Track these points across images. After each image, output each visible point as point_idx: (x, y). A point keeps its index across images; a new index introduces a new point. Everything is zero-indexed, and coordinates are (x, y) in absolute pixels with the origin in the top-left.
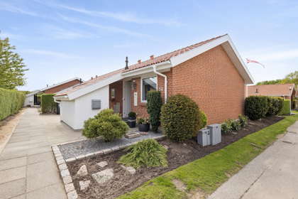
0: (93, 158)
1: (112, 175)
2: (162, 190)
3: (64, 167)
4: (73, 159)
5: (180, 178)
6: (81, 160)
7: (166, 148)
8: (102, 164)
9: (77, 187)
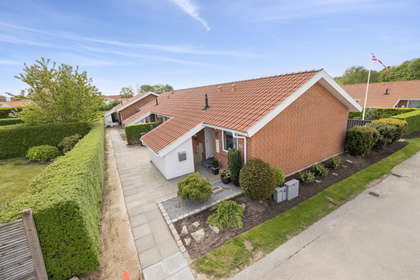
0: (189, 218)
1: (203, 234)
2: (236, 249)
3: (172, 226)
4: (176, 220)
5: (249, 239)
6: (181, 220)
7: (244, 206)
8: (196, 224)
9: (184, 243)
